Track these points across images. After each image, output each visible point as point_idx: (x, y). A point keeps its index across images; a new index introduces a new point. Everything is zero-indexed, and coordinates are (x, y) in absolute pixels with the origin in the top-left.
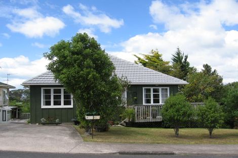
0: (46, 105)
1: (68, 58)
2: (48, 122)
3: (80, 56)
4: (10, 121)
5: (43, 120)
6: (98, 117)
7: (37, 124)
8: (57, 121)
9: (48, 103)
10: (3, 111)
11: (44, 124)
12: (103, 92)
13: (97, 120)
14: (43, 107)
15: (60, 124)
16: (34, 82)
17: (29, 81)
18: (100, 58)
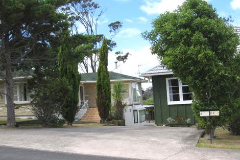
0: (174, 100)
1: (172, 34)
2: (176, 123)
3: (188, 30)
4: (145, 123)
5: (169, 120)
6: (217, 113)
7: (164, 125)
8: (188, 120)
9: (176, 98)
10: (134, 111)
11: (172, 125)
12: (223, 77)
13: (216, 117)
14: (170, 103)
15: (192, 125)
16: (155, 72)
17: (150, 70)
18: (212, 28)
